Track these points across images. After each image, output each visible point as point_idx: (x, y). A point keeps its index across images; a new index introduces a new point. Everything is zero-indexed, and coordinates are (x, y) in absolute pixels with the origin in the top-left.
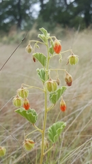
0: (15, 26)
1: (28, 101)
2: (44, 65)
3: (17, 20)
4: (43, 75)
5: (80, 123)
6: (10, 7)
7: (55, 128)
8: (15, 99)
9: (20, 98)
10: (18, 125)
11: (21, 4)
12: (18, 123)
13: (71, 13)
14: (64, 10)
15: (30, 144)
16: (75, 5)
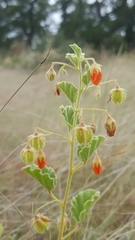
0: (23, 44)
1: (44, 155)
2: (72, 101)
3: (27, 34)
4: (70, 116)
5: (114, 192)
6: (17, 15)
7: (82, 199)
8: (25, 150)
9: (32, 149)
10: (22, 189)
11: (34, 12)
12: (21, 185)
13: (106, 30)
14: (95, 24)
15: (43, 223)
16: (113, 18)
